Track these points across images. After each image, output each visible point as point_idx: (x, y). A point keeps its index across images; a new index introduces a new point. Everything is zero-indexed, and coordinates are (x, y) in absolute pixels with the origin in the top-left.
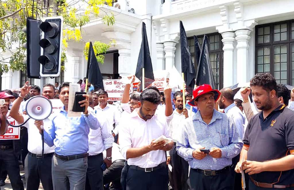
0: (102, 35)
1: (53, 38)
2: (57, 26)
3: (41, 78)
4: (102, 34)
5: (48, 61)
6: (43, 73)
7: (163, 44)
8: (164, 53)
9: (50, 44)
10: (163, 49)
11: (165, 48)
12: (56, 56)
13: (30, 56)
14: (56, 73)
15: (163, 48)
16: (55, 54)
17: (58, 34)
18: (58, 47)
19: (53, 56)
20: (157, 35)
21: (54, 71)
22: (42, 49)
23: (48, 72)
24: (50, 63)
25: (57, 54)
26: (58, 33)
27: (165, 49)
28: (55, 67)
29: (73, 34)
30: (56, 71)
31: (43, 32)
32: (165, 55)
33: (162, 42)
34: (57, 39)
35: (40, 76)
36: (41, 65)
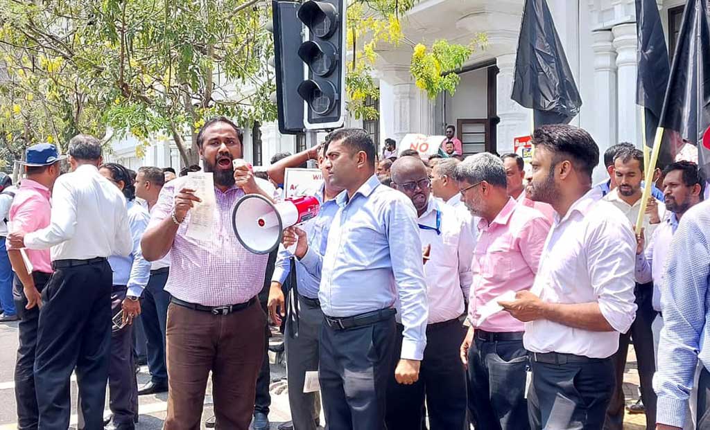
0: (457, 27)
1: (327, 37)
2: (335, 9)
3: (306, 131)
4: (457, 23)
5: (318, 93)
6: (311, 121)
7: (610, 30)
8: (615, 54)
9: (322, 54)
10: (610, 44)
11: (615, 40)
12: (334, 79)
13: (283, 84)
14: (336, 119)
15: (612, 41)
16: (332, 76)
17: (336, 29)
18: (337, 58)
19: (329, 80)
20: (594, 9)
21: (330, 116)
22: (306, 67)
23: (320, 117)
24: (323, 97)
25: (336, 74)
26: (337, 26)
27: (614, 44)
28: (334, 105)
29: (384, 28)
30: (336, 115)
31: (306, 27)
32: (616, 58)
33: (607, 25)
34: (335, 40)
35: (304, 127)
36: (306, 104)
